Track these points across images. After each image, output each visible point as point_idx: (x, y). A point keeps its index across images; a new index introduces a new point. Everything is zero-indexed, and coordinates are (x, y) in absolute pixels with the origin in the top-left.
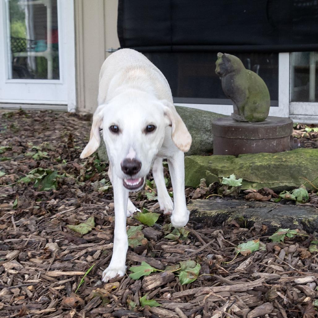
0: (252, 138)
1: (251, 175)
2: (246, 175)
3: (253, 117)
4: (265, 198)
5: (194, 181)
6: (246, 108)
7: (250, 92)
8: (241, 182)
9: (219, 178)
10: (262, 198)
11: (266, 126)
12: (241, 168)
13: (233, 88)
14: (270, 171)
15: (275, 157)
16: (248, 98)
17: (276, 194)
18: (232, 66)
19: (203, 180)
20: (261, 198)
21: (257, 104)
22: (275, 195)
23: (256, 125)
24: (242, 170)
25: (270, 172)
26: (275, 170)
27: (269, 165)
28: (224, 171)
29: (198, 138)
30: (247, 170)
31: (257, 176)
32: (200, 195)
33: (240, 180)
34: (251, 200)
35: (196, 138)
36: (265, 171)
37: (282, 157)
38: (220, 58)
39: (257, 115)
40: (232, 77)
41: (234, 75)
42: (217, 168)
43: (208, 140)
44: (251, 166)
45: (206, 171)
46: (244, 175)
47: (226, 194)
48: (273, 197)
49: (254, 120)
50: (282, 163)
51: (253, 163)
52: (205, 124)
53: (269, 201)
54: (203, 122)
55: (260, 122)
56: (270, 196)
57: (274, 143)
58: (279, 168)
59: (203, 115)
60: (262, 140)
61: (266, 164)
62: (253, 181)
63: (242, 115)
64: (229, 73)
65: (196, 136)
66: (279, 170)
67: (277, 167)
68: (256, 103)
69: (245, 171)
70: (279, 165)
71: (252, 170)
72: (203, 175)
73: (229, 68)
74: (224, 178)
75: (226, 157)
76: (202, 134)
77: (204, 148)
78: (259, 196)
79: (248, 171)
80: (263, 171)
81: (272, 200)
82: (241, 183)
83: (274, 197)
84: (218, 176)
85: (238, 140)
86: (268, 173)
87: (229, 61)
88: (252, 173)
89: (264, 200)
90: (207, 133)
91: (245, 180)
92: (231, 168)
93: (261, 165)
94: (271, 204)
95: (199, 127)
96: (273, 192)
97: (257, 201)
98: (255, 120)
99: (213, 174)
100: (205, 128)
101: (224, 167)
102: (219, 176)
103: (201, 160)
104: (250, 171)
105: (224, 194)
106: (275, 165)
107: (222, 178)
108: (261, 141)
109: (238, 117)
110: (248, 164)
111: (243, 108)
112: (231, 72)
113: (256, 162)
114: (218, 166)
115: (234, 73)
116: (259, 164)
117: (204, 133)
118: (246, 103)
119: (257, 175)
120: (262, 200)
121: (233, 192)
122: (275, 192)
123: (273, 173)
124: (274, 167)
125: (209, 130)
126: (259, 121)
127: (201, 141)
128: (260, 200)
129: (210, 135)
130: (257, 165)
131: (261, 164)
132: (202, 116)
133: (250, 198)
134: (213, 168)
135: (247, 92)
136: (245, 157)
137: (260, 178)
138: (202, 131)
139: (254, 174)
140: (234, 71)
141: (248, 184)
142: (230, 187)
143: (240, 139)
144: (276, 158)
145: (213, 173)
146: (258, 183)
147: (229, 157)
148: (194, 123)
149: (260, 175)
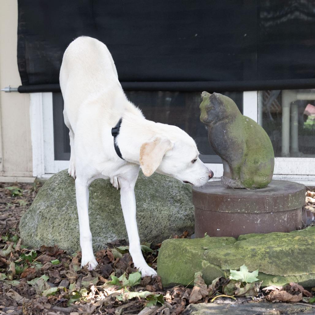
0: (255, 212)
1: (270, 265)
2: (262, 265)
3: (253, 182)
4: (296, 298)
5: (183, 275)
6: (245, 169)
7: (248, 147)
8: (257, 275)
9: (223, 270)
10: (292, 298)
11: (274, 195)
12: (254, 256)
13: (226, 141)
14: (294, 258)
15: (297, 238)
16: (246, 155)
17: (308, 292)
18: (224, 111)
19: (198, 274)
20: (289, 298)
21: (259, 163)
22: (306, 293)
23: (260, 193)
24: (256, 258)
25: (294, 261)
26: (300, 256)
27: (292, 251)
28: (230, 260)
29: (166, 212)
30: (263, 258)
31: (279, 267)
32: (200, 297)
33: (256, 273)
34: (274, 301)
35: (163, 212)
36: (288, 259)
37: (306, 238)
38: (206, 99)
39: (259, 179)
40: (224, 126)
41: (226, 123)
42: (218, 256)
43: (179, 213)
44: (268, 253)
45: (201, 262)
46: (260, 266)
47: (239, 294)
48: (304, 295)
49: (253, 186)
50: (309, 246)
51: (269, 248)
52: (172, 191)
53: (301, 301)
54: (169, 188)
55: (262, 188)
56: (301, 294)
57: (285, 218)
58: (305, 253)
59: (167, 179)
60: (269, 214)
61: (287, 248)
62: (273, 273)
63: (237, 179)
64: (220, 120)
65: (162, 208)
66: (306, 256)
67: (303, 253)
68: (257, 163)
69: (261, 259)
70: (305, 250)
71: (270, 258)
72: (198, 266)
73: (220, 114)
74: (231, 271)
75: (223, 240)
76: (169, 205)
77: (174, 225)
78: (286, 296)
79: (265, 259)
80: (286, 259)
81: (304, 300)
82: (257, 277)
83: (306, 296)
84: (221, 268)
85: (236, 214)
86: (292, 261)
87: (221, 103)
88: (271, 263)
89: (294, 300)
90: (176, 204)
91: (262, 273)
92: (239, 256)
93: (281, 251)
94: (308, 306)
95: (165, 197)
96: (303, 289)
97: (283, 302)
98: (256, 186)
99: (213, 266)
100: (173, 198)
101: (227, 254)
102: (224, 268)
103: (191, 245)
104: (267, 259)
105: (237, 294)
106: (300, 250)
107: (229, 271)
108: (267, 215)
109: (232, 183)
110: (263, 250)
111: (239, 168)
112: (223, 118)
113: (273, 246)
114: (219, 254)
115: (227, 121)
116: (278, 249)
117: (173, 204)
118: (244, 163)
119: (277, 266)
120: (291, 301)
121: (248, 291)
122: (305, 288)
123: (298, 261)
124: (298, 253)
125: (179, 200)
126: (261, 186)
127: (171, 216)
128: (287, 302)
129: (181, 207)
130: (276, 251)
131: (280, 249)
132: (165, 180)
133: (274, 299)
134: (212, 256)
135: (245, 146)
136: (252, 239)
137: (282, 269)
138: (169, 201)
139: (274, 264)
140: (227, 117)
141: (267, 278)
142: (243, 284)
143: (239, 213)
144: (299, 239)
145: (212, 263)
146: (280, 276)
147: (227, 240)
148: (157, 191)
149: (282, 264)
